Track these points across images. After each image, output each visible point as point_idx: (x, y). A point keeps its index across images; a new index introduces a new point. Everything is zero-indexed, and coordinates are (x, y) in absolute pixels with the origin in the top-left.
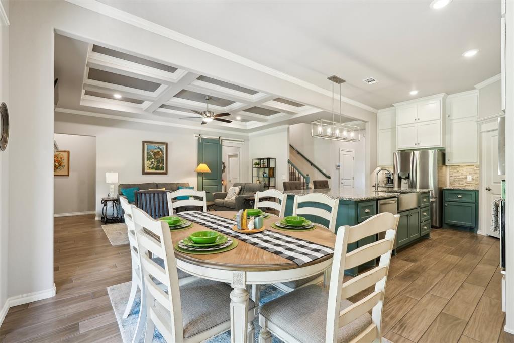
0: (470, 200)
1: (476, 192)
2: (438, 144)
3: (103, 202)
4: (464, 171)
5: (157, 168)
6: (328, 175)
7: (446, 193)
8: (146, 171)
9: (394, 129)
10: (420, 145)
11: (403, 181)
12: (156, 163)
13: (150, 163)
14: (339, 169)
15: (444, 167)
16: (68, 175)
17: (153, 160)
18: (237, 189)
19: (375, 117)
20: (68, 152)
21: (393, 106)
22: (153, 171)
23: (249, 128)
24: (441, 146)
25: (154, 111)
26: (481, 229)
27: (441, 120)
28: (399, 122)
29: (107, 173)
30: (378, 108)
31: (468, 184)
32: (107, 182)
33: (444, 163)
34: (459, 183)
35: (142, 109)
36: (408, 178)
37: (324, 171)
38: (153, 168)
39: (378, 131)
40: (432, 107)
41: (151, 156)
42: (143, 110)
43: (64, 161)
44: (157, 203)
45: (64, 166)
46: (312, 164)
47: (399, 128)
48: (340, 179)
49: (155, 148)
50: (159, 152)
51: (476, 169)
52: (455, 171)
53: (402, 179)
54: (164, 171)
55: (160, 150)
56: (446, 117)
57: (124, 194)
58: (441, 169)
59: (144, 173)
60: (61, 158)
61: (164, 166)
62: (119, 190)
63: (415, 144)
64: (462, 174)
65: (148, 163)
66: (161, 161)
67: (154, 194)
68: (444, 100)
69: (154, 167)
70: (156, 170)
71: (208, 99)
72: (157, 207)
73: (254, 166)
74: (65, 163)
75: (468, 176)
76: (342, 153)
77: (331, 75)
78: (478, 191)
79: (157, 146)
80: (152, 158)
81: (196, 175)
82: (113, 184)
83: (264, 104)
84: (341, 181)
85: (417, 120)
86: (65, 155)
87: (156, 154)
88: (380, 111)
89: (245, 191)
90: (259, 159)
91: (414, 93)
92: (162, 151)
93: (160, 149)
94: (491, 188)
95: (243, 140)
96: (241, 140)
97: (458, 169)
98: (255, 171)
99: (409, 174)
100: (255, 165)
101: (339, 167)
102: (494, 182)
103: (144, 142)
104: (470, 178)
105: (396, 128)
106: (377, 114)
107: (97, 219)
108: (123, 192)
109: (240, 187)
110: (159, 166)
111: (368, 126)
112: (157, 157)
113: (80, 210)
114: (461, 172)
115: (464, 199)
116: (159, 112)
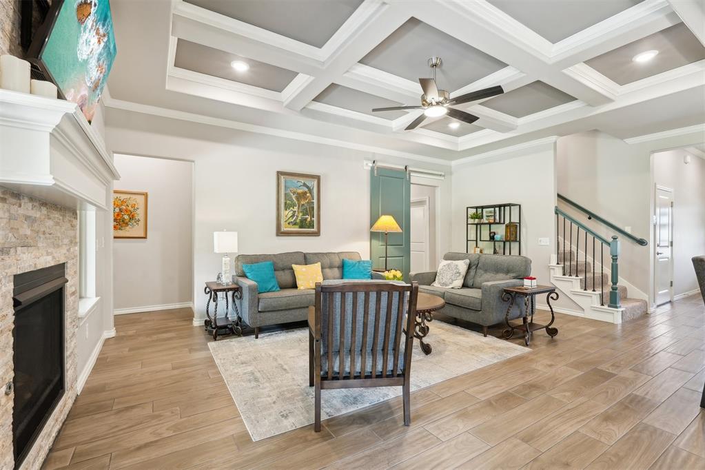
3: (208, 290)
5: (303, 224)
8: (284, 229)
12: (301, 214)
13: (290, 214)
16: (145, 238)
17: (296, 209)
18: (462, 266)
20: (146, 195)
22: (296, 229)
23: (462, 149)
25: (304, 108)
29: (216, 234)
32: (216, 250)
35: (281, 103)
37: (628, 230)
38: (295, 224)
41: (292, 201)
42: (284, 105)
43: (138, 212)
44: (371, 318)
45: (139, 220)
46: (592, 217)
48: (656, 246)
49: (298, 185)
50: (306, 193)
54: (315, 229)
55: (307, 190)
57: (248, 275)
59: (280, 233)
60: (133, 206)
61: (315, 219)
62: (237, 267)
65: (286, 214)
66: (309, 210)
67: (367, 295)
69: (298, 221)
70: (300, 227)
71: (435, 65)
72: (370, 330)
73: (471, 221)
74: (140, 214)
79: (302, 180)
80: (294, 206)
81: (367, 236)
82: (226, 255)
84: (656, 250)
86: (141, 199)
87: (301, 196)
92: (310, 191)
93: (308, 187)
95: (443, 174)
96: (440, 173)
98: (472, 229)
100: (471, 218)
103: (279, 174)
107: (198, 322)
108: (246, 270)
109: (467, 260)
110: (306, 219)
112: (302, 203)
113: (165, 302)
116: (313, 111)
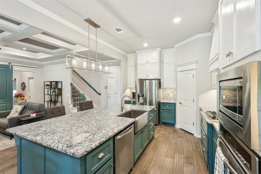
0: (172, 109)
1: (175, 104)
2: (157, 77)
4: (169, 91)
6: (99, 93)
7: (161, 105)
9: (136, 66)
10: (149, 77)
11: (141, 98)
14: (107, 89)
15: (160, 90)
18: (20, 108)
19: (126, 58)
21: (135, 53)
24: (159, 78)
26: (177, 125)
27: (159, 63)
28: (138, 63)
30: (128, 53)
31: (171, 99)
33: (160, 87)
34: (167, 98)
36: (143, 96)
37: (97, 90)
39: (128, 67)
40: (154, 55)
46: (90, 86)
47: (138, 66)
48: (108, 94)
51: (174, 90)
52: (165, 91)
53: (140, 97)
56: (161, 61)
58: (159, 90)
63: (147, 76)
64: (168, 93)
68: (160, 52)
75: (170, 94)
76: (109, 79)
77: (87, 18)
78: (176, 104)
83: (33, 36)
84: (108, 96)
85: (147, 62)
88: (129, 55)
89: (27, 110)
90: (50, 82)
91: (146, 45)
94: (182, 103)
95: (37, 67)
96: (35, 67)
97: (166, 91)
99: (143, 94)
100: (46, 86)
101: (107, 87)
102: (183, 100)
104: (171, 95)
105: (137, 66)
106: (127, 57)
109: (23, 106)
111: (122, 63)
114: (167, 92)
115: (170, 108)
